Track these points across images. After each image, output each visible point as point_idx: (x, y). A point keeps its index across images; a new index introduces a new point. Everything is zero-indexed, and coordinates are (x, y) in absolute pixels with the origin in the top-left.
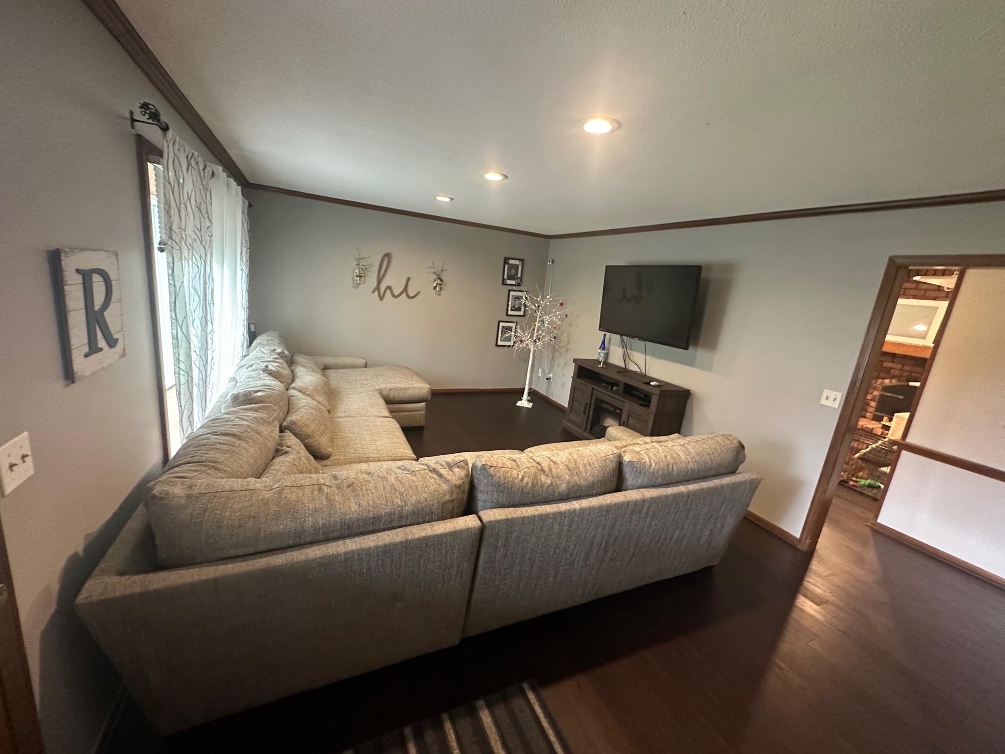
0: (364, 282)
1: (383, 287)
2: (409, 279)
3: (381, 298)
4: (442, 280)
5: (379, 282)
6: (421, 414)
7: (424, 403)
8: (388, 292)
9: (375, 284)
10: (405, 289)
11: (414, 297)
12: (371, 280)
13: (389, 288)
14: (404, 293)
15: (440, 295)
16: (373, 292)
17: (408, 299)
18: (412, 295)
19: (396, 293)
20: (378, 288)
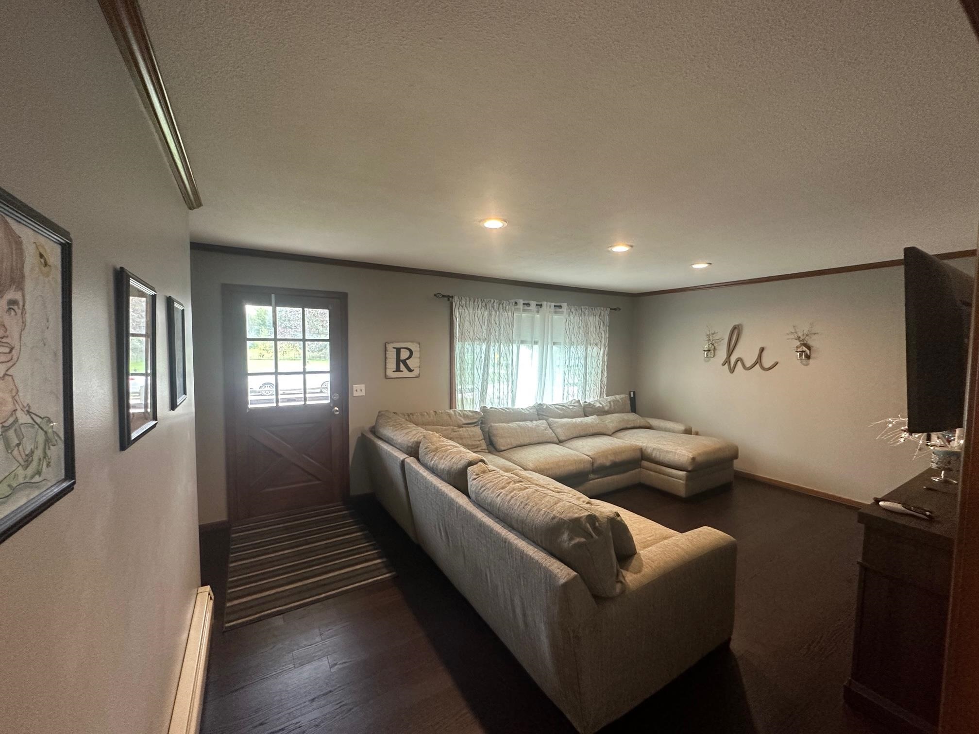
0: (714, 356)
1: (733, 360)
2: (762, 350)
3: (732, 371)
4: (809, 348)
5: (729, 355)
6: (679, 482)
7: (685, 473)
8: (739, 363)
9: (725, 356)
10: (759, 360)
11: (770, 369)
12: (722, 354)
13: (739, 360)
14: (758, 365)
15: (807, 365)
16: (724, 364)
17: (763, 371)
18: (767, 366)
19: (748, 365)
20: (727, 361)
